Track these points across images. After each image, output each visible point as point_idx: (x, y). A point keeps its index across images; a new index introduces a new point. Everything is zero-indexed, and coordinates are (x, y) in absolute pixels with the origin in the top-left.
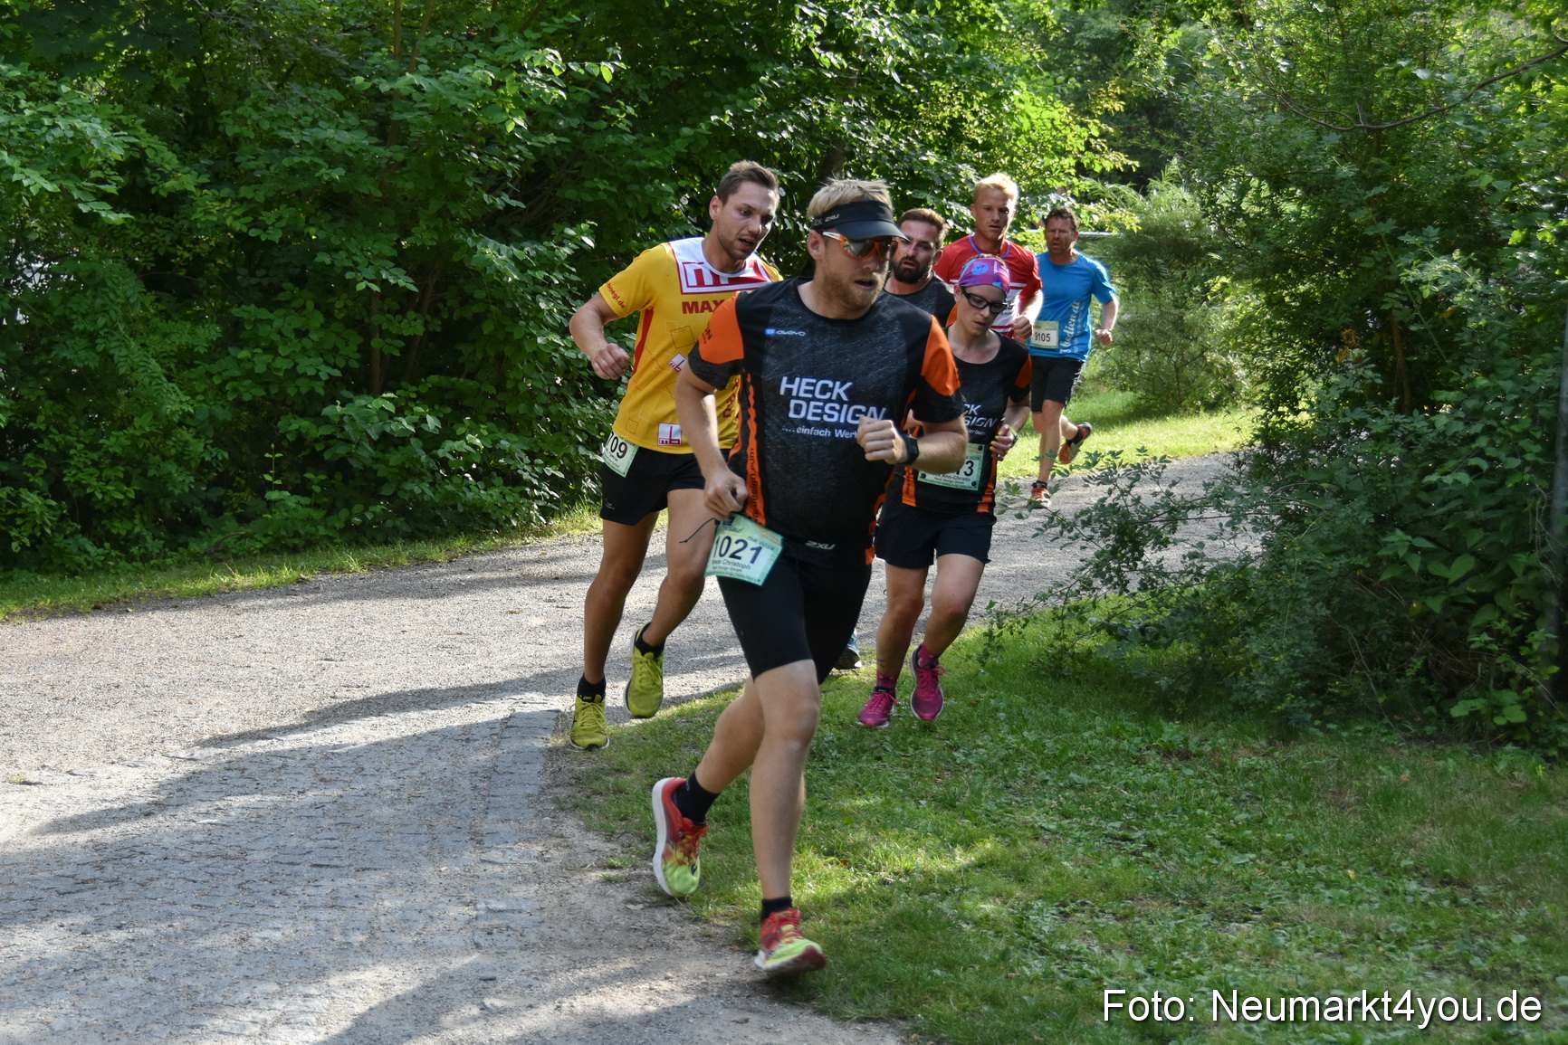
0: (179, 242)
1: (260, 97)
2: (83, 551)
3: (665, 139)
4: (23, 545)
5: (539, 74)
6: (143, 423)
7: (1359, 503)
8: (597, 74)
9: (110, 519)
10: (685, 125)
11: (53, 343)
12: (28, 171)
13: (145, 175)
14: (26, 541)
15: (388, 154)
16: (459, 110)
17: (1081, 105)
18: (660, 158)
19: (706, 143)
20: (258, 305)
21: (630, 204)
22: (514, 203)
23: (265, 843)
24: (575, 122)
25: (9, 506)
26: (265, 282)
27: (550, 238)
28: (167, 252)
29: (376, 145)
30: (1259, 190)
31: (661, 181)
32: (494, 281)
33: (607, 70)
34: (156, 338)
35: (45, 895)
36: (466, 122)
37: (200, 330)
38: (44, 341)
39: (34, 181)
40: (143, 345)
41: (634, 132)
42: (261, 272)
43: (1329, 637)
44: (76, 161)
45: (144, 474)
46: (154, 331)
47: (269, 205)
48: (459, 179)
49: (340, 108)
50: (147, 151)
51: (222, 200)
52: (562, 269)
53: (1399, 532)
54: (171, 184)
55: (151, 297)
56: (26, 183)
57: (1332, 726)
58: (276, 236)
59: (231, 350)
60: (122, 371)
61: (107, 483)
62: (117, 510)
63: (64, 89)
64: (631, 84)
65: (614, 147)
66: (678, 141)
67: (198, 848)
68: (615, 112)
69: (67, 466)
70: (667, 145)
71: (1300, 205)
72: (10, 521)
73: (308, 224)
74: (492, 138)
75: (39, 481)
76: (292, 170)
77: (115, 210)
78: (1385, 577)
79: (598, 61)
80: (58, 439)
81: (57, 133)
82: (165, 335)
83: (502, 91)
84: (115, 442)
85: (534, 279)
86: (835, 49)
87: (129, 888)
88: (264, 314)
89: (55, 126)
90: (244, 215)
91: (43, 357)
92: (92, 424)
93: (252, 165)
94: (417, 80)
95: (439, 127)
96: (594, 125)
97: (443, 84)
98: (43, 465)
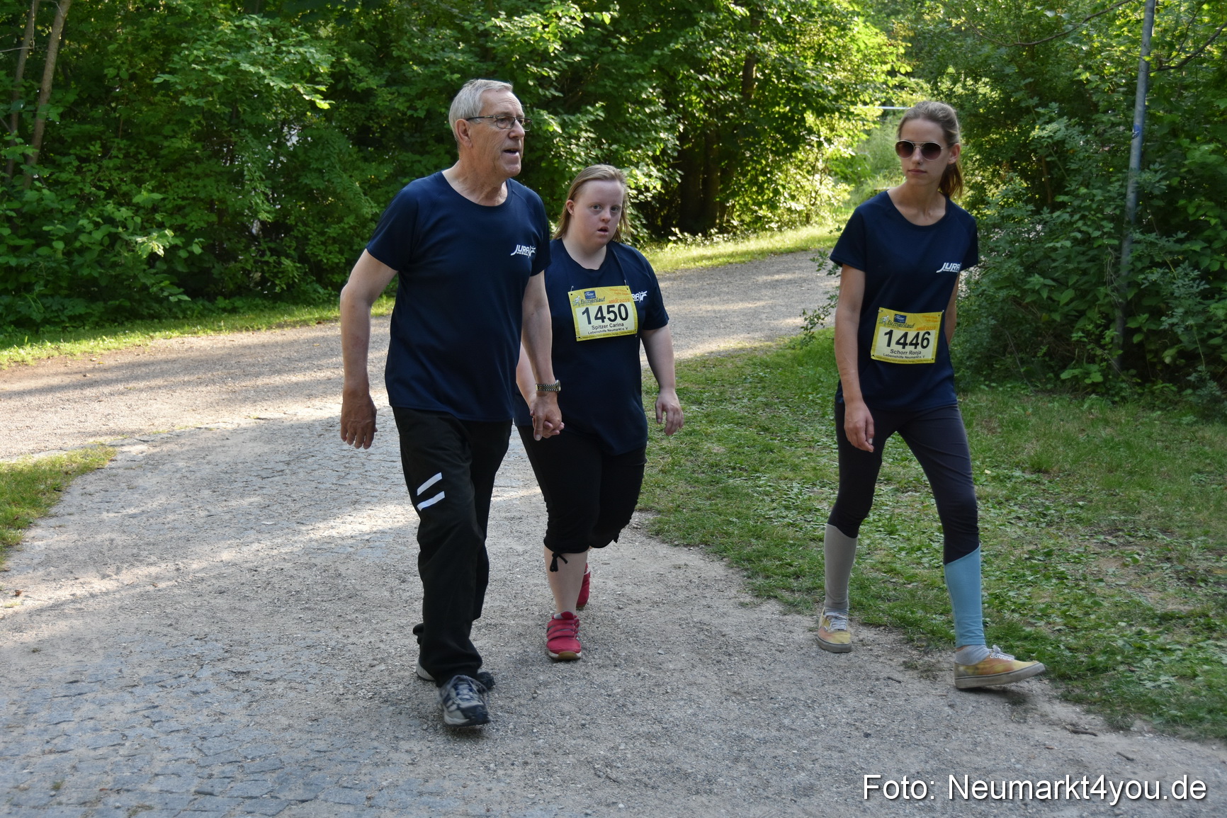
0: (369, 118)
1: (412, 35)
2: (315, 291)
3: (646, 57)
4: (282, 289)
5: (569, 20)
6: (350, 220)
7: (1015, 260)
8: (600, 18)
9: (333, 274)
10: (657, 49)
11: (299, 176)
12: (274, 78)
13: (347, 80)
14: (284, 286)
15: (485, 67)
16: (525, 40)
17: (891, 34)
18: (642, 68)
19: (667, 60)
20: (415, 152)
21: (625, 94)
22: (557, 94)
23: (381, 450)
24: (593, 47)
25: (275, 267)
26: (419, 140)
27: (580, 113)
28: (363, 125)
29: (480, 61)
30: (965, 80)
31: (643, 80)
32: (547, 139)
33: (607, 17)
34: (356, 172)
35: (254, 479)
36: (529, 49)
37: (382, 167)
38: (294, 175)
39: (277, 84)
40: (351, 176)
41: (626, 53)
42: (417, 135)
43: (996, 335)
44: (301, 72)
45: (351, 249)
46: (358, 168)
47: (420, 97)
48: (525, 80)
49: (457, 41)
50: (349, 66)
51: (393, 94)
52: (586, 131)
53: (1037, 276)
54: (363, 85)
55: (356, 149)
56: (272, 84)
57: (994, 385)
58: (422, 114)
59: (399, 178)
60: (338, 191)
61: (330, 253)
62: (335, 269)
63: (294, 30)
64: (625, 25)
65: (617, 62)
66: (652, 58)
67: (345, 453)
68: (615, 41)
69: (308, 244)
70: (647, 60)
71: (992, 90)
72: (276, 275)
73: (440, 106)
74: (543, 58)
75: (293, 253)
76: (432, 77)
77: (325, 99)
78: (1028, 300)
79: (601, 12)
80: (302, 229)
81: (291, 57)
82: (363, 170)
83: (547, 30)
84: (333, 231)
85: (571, 137)
86: (742, 5)
87: (302, 475)
88: (417, 157)
89: (289, 53)
90: (406, 101)
91: (294, 184)
92: (322, 220)
93: (409, 75)
94: (498, 22)
95: (513, 52)
96: (603, 49)
97: (514, 26)
98: (294, 244)
